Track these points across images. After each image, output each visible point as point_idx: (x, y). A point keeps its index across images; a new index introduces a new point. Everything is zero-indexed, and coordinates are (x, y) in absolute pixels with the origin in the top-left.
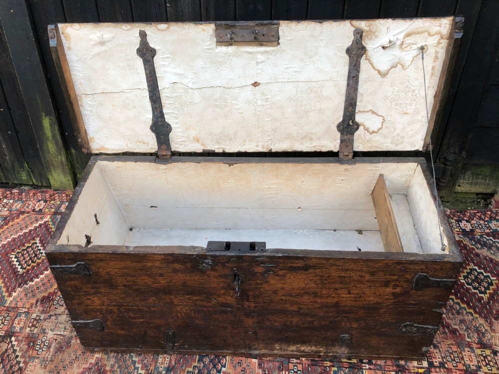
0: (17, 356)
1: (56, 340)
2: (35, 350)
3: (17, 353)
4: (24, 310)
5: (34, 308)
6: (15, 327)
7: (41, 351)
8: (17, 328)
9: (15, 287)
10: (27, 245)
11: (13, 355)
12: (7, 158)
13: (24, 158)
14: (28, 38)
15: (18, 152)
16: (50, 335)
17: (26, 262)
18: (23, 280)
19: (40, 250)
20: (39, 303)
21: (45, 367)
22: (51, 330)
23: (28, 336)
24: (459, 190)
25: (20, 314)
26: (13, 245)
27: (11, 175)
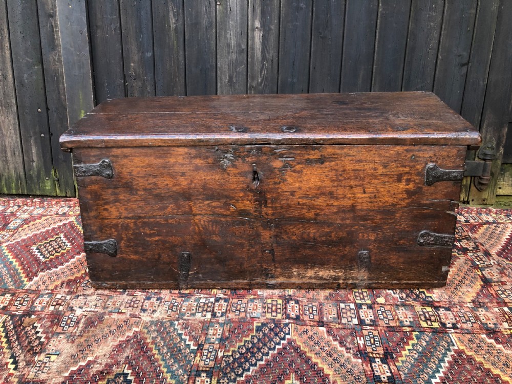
0: (38, 332)
1: (86, 316)
2: (60, 326)
3: (38, 329)
4: (47, 292)
5: (58, 289)
6: (35, 307)
7: (67, 327)
8: (37, 308)
9: (37, 271)
10: (50, 239)
11: (33, 331)
12: (34, 164)
13: (53, 164)
14: (81, 34)
15: (48, 158)
16: (79, 312)
17: (49, 252)
18: (46, 267)
19: (65, 243)
20: (65, 285)
21: (73, 341)
22: (79, 308)
23: (52, 313)
24: (500, 192)
25: (42, 295)
26: (34, 240)
27: (34, 185)
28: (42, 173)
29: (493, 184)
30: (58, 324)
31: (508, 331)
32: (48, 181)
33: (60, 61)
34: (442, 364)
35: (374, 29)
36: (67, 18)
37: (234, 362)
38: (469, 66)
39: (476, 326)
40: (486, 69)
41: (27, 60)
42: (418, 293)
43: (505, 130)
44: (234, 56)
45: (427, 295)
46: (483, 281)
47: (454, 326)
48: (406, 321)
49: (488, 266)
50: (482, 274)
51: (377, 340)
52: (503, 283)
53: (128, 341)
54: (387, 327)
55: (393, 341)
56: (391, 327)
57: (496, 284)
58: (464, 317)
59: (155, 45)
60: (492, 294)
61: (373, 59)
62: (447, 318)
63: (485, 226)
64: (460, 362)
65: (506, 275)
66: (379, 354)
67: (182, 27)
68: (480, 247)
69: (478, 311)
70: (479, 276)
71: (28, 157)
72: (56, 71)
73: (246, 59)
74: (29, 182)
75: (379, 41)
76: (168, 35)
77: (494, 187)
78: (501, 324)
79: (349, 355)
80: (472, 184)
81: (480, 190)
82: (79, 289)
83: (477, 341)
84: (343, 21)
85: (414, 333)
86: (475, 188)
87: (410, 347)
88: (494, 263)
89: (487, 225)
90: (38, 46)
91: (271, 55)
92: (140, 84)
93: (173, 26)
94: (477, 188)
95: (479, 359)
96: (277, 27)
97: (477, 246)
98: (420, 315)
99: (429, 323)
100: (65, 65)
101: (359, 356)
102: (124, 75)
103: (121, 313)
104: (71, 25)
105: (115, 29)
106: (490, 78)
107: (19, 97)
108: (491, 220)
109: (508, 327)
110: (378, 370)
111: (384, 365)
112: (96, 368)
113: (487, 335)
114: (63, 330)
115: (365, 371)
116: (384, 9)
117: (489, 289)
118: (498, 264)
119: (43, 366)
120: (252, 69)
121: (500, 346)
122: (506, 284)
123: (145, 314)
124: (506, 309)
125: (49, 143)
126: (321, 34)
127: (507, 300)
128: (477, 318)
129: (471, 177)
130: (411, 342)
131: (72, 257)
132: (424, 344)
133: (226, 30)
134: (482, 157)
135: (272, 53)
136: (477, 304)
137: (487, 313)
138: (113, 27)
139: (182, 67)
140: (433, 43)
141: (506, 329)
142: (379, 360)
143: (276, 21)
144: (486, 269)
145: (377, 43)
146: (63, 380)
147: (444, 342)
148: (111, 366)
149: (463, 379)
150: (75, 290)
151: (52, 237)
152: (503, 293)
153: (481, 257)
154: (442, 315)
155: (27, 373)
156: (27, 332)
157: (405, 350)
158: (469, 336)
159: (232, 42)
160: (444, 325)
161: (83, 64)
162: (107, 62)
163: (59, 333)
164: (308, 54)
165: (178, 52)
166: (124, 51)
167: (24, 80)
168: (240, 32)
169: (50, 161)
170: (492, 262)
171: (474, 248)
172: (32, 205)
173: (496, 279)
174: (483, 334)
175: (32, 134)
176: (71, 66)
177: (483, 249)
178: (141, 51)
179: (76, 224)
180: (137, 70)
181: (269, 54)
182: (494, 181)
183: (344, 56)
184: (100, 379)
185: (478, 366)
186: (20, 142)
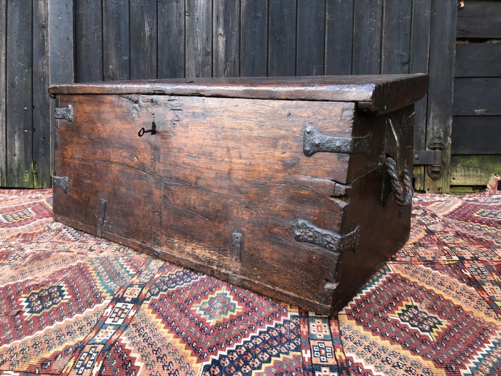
1: (35, 253)
2: (8, 260)
5: (14, 238)
7: (14, 260)
10: (17, 211)
12: (16, 158)
14: (68, 40)
15: (29, 152)
16: (28, 251)
17: (13, 218)
18: (7, 225)
19: (30, 213)
20: (21, 236)
21: (16, 269)
22: (30, 248)
24: (454, 182)
27: (14, 178)
28: (23, 165)
29: (446, 174)
30: (6, 258)
32: (27, 174)
33: (47, 64)
34: (376, 283)
35: (323, 33)
36: (57, 27)
37: (169, 281)
38: (411, 64)
39: (413, 259)
40: (425, 67)
41: (19, 65)
43: (451, 122)
44: (200, 59)
46: (427, 232)
49: (433, 223)
50: (427, 228)
52: (447, 232)
53: (69, 268)
57: (439, 233)
58: (403, 253)
59: (131, 50)
60: (434, 240)
61: (324, 59)
63: (437, 203)
64: (394, 281)
65: (449, 227)
67: (155, 35)
68: (428, 212)
69: (418, 249)
70: (424, 229)
71: (11, 152)
72: (44, 74)
73: (211, 60)
74: (9, 175)
75: (328, 44)
76: (143, 41)
77: (447, 176)
78: (439, 258)
80: (426, 174)
81: (434, 179)
82: (34, 239)
83: (414, 269)
86: (429, 177)
89: (439, 202)
90: (30, 53)
91: (233, 57)
93: (148, 34)
94: (431, 177)
95: (412, 280)
96: (238, 33)
97: (426, 212)
100: (51, 67)
102: (104, 76)
103: (69, 251)
104: (59, 33)
105: (97, 37)
107: (9, 97)
108: (443, 199)
109: (446, 259)
112: (31, 283)
113: (424, 264)
114: (9, 262)
116: (330, 17)
117: (432, 236)
118: (443, 221)
120: (217, 69)
121: (437, 272)
122: (448, 233)
123: (91, 253)
124: (446, 248)
125: (31, 137)
126: (276, 38)
127: (446, 242)
128: (416, 253)
129: (425, 166)
131: (35, 220)
133: (193, 37)
134: (432, 147)
135: (234, 55)
136: (417, 245)
137: (426, 250)
138: (96, 35)
139: (154, 68)
140: (376, 45)
141: (444, 261)
143: (237, 28)
144: (431, 225)
147: (381, 269)
148: (48, 282)
149: (394, 291)
150: (30, 239)
151: (20, 209)
152: (445, 238)
153: (428, 218)
158: (407, 266)
159: (199, 46)
161: (67, 65)
162: (89, 65)
163: (4, 264)
164: (266, 55)
165: (151, 56)
166: (104, 56)
167: (15, 82)
168: (206, 38)
169: (31, 155)
170: (438, 221)
171: (422, 214)
172: (8, 194)
173: (439, 230)
174: (420, 264)
175: (16, 129)
176: (56, 68)
177: (431, 213)
178: (119, 54)
179: (46, 203)
180: (115, 72)
181: (231, 55)
182: (446, 170)
183: (297, 57)
184: (33, 289)
185: (412, 284)
186: (5, 137)
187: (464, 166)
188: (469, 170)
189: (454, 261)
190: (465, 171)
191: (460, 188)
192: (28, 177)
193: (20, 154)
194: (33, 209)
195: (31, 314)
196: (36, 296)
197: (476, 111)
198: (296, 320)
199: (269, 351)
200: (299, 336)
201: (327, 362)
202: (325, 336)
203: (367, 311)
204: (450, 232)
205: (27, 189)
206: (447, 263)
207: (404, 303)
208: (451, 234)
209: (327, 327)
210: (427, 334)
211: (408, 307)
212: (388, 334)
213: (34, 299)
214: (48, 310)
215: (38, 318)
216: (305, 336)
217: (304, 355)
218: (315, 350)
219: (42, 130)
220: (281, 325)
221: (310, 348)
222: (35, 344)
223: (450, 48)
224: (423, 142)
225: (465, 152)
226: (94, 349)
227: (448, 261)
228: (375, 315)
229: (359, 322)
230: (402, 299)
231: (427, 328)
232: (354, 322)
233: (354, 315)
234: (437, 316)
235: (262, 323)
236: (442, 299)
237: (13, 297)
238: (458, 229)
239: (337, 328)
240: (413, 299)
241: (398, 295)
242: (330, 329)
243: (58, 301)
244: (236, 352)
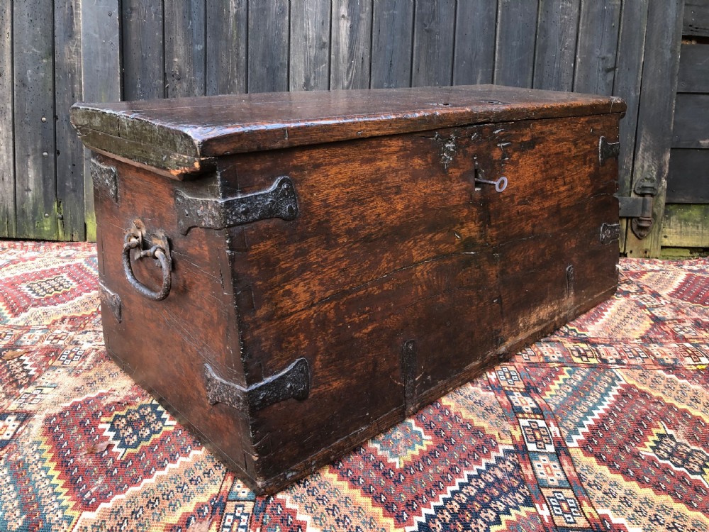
0: (25, 365)
1: (97, 350)
2: (59, 360)
3: (25, 362)
4: (40, 327)
5: (58, 325)
7: (69, 361)
8: (26, 342)
9: (27, 306)
10: (46, 279)
11: (18, 364)
12: (30, 195)
13: (56, 195)
14: (110, 16)
15: (50, 186)
16: (86, 346)
17: (45, 290)
18: (39, 303)
19: (68, 282)
20: (67, 320)
21: (77, 375)
22: (88, 341)
23: (47, 348)
24: (666, 242)
25: (34, 331)
26: (24, 278)
27: (27, 224)
28: (41, 206)
29: (657, 230)
30: (56, 357)
31: (693, 366)
32: (48, 219)
33: (77, 53)
34: (606, 398)
38: (617, 72)
39: (647, 361)
40: (637, 76)
41: (33, 52)
42: (566, 331)
43: (668, 156)
44: (312, 52)
45: (579, 332)
46: (653, 320)
47: (619, 362)
48: (554, 357)
49: (657, 306)
50: (651, 313)
51: (515, 374)
52: (682, 321)
54: (528, 363)
55: (536, 376)
56: (533, 363)
57: (670, 322)
58: (631, 351)
59: (208, 35)
60: (667, 332)
61: (494, 60)
62: (608, 354)
63: (650, 274)
64: (630, 396)
65: (683, 313)
66: (518, 388)
67: (245, 13)
68: (646, 289)
69: (649, 346)
70: (648, 315)
71: (22, 185)
72: (72, 67)
73: (328, 55)
74: (20, 219)
75: (500, 37)
76: (226, 22)
77: (658, 235)
78: (682, 360)
79: (476, 388)
80: (629, 230)
81: (640, 238)
82: (88, 325)
83: (652, 376)
84: (453, 11)
85: (565, 369)
86: (633, 235)
87: (561, 382)
88: (666, 303)
89: (653, 273)
90: (50, 33)
91: (361, 52)
92: (185, 85)
93: (233, 11)
94: (636, 235)
95: (656, 394)
96: (370, 15)
97: (642, 288)
98: (572, 350)
99: (585, 359)
100: (84, 57)
101: (490, 389)
102: (165, 74)
104: (97, 5)
105: (155, 13)
106: (643, 87)
107: (18, 101)
108: (656, 268)
109: (692, 362)
110: (519, 402)
111: (525, 398)
112: (110, 400)
113: (663, 370)
114: (63, 364)
115: (500, 403)
117: (662, 327)
118: (672, 303)
119: (31, 398)
120: (337, 69)
121: (685, 381)
122: (684, 322)
124: (687, 345)
125: (53, 164)
126: (426, 26)
127: (687, 336)
128: (649, 353)
129: (628, 218)
130: (561, 377)
131: (80, 295)
132: (580, 379)
133: (302, 19)
134: (639, 192)
135: (362, 49)
136: (646, 340)
137: (661, 348)
138: (153, 9)
139: (243, 64)
140: (570, 42)
141: (689, 365)
142: (519, 393)
143: (367, 9)
144: (656, 309)
145: (498, 39)
146: (61, 411)
147: (607, 377)
148: (134, 398)
149: (636, 411)
151: (51, 276)
152: (681, 329)
153: (648, 298)
154: (602, 350)
155: (7, 405)
156: (9, 365)
157: (553, 384)
158: (640, 372)
159: (311, 33)
160: (605, 361)
161: (110, 55)
162: (143, 56)
163: (56, 367)
164: (410, 51)
165: (239, 45)
166: (166, 42)
167: (27, 78)
168: (321, 21)
169: (54, 191)
170: (663, 302)
171: (637, 291)
172: (22, 249)
173: (670, 318)
174: (659, 369)
175: (30, 151)
176: (92, 59)
177: (650, 291)
178: (189, 42)
179: (85, 266)
180: (183, 68)
181: (359, 50)
182: (657, 225)
183: (456, 55)
184: (116, 410)
185: (656, 400)
186: (12, 163)
187: (680, 220)
188: (687, 225)
189: (703, 365)
190: (681, 227)
191: (674, 250)
192: (49, 223)
193: (36, 189)
194: (69, 275)
195: (124, 450)
196: (124, 420)
197: (701, 142)
198: (513, 456)
199: (493, 505)
200: (523, 482)
201: (575, 523)
202: (560, 481)
203: (607, 443)
204: (686, 321)
205: (49, 241)
206: (694, 368)
207: (655, 431)
208: (688, 324)
209: (558, 468)
210: (699, 477)
211: (661, 436)
212: (647, 479)
213: (122, 425)
214: (148, 444)
215: (137, 456)
216: (531, 482)
217: (541, 512)
218: (553, 504)
219: (69, 152)
220: (494, 466)
221: (545, 501)
222: (150, 502)
223: (673, 51)
224: (628, 184)
225: (683, 200)
226: (241, 509)
227: (695, 365)
228: (621, 449)
229: (600, 461)
230: (650, 425)
231: (696, 468)
232: (593, 459)
233: (591, 449)
234: (702, 449)
235: (467, 463)
236: (703, 424)
237: (88, 422)
238: (696, 316)
239: (572, 469)
240: (665, 425)
241: (643, 418)
242: (563, 470)
243: (158, 428)
244: (446, 509)
